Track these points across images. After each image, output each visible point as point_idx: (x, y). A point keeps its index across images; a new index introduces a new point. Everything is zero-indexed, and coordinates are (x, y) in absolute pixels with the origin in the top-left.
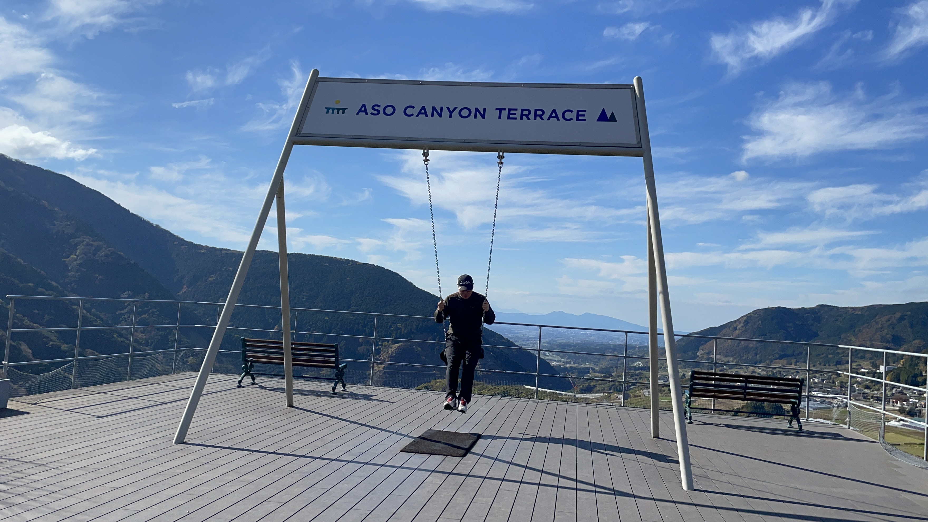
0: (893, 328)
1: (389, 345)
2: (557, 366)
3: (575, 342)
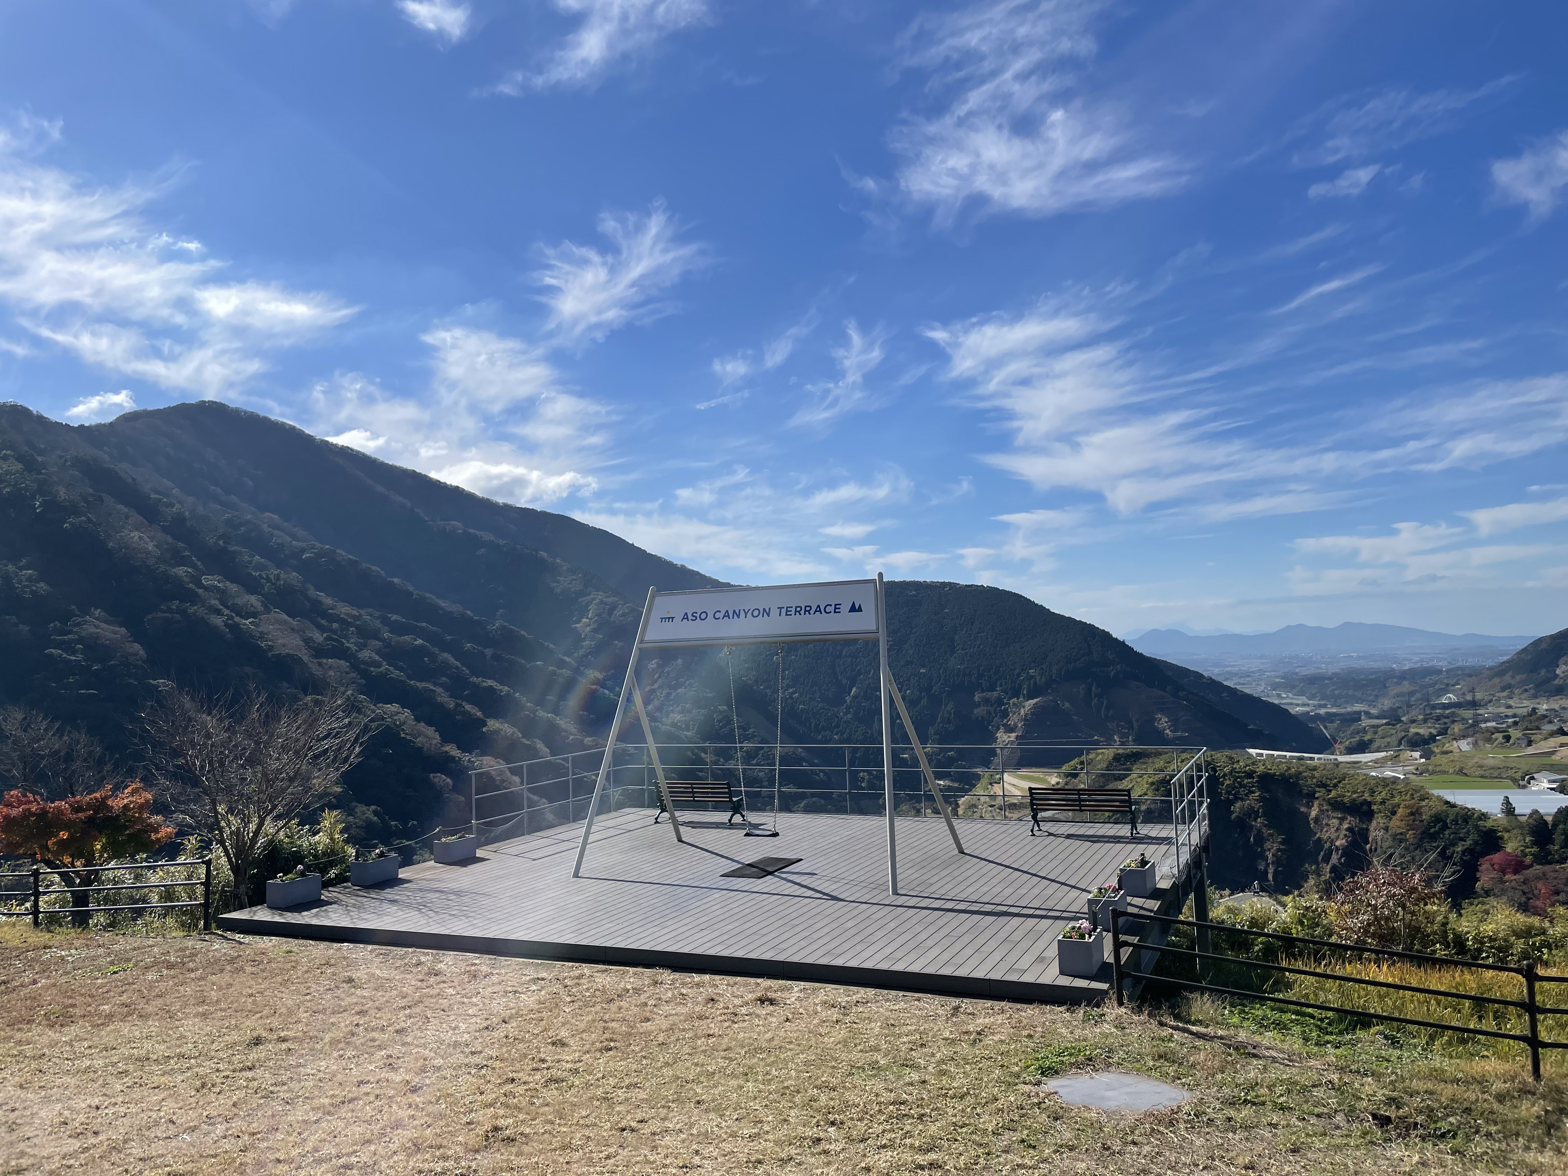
1: (1020, 703)
2: (1303, 714)
3: (1330, 673)
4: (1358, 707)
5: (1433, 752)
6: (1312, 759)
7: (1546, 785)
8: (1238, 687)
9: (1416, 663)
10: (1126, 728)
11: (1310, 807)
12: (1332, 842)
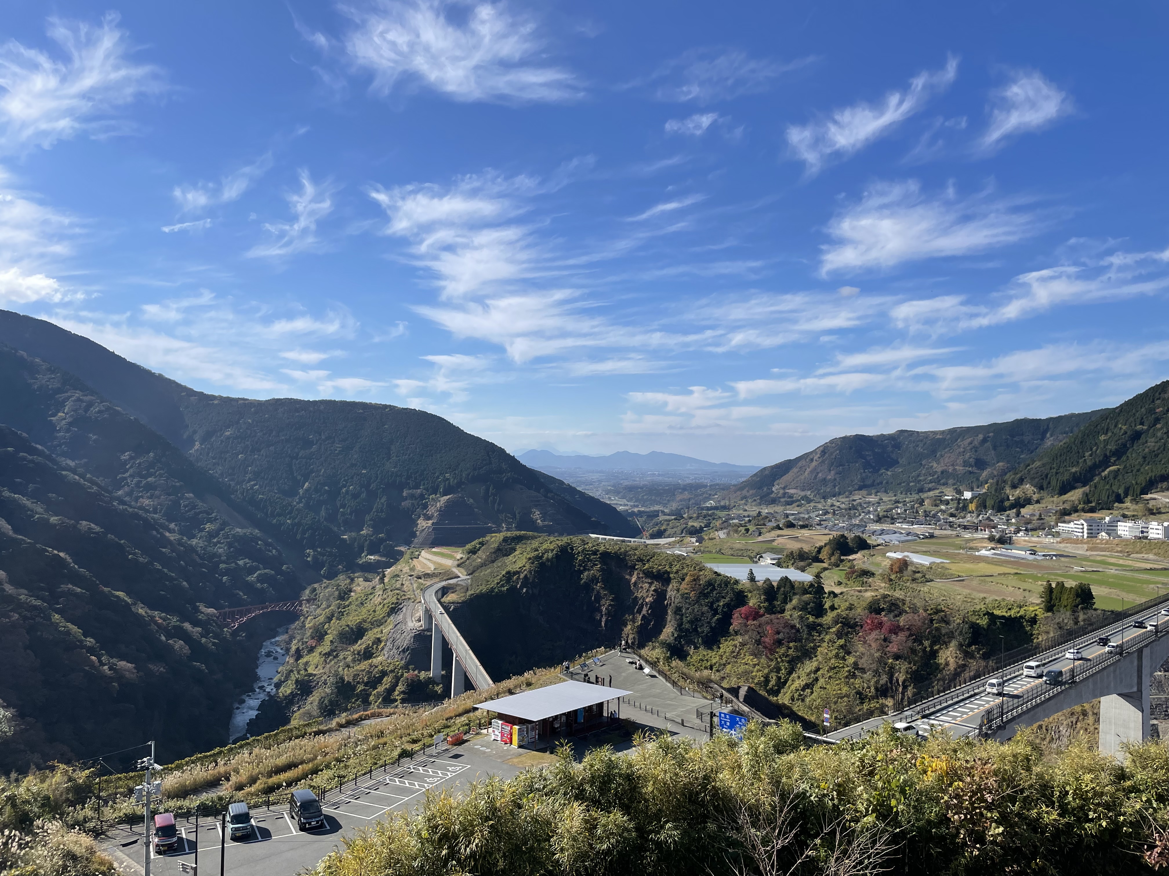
0: (976, 451)
1: (437, 498)
2: (624, 511)
3: (642, 483)
4: (657, 508)
5: (704, 539)
6: (630, 542)
7: (770, 562)
8: (586, 491)
9: (692, 480)
10: (511, 518)
11: (631, 575)
12: (644, 599)
